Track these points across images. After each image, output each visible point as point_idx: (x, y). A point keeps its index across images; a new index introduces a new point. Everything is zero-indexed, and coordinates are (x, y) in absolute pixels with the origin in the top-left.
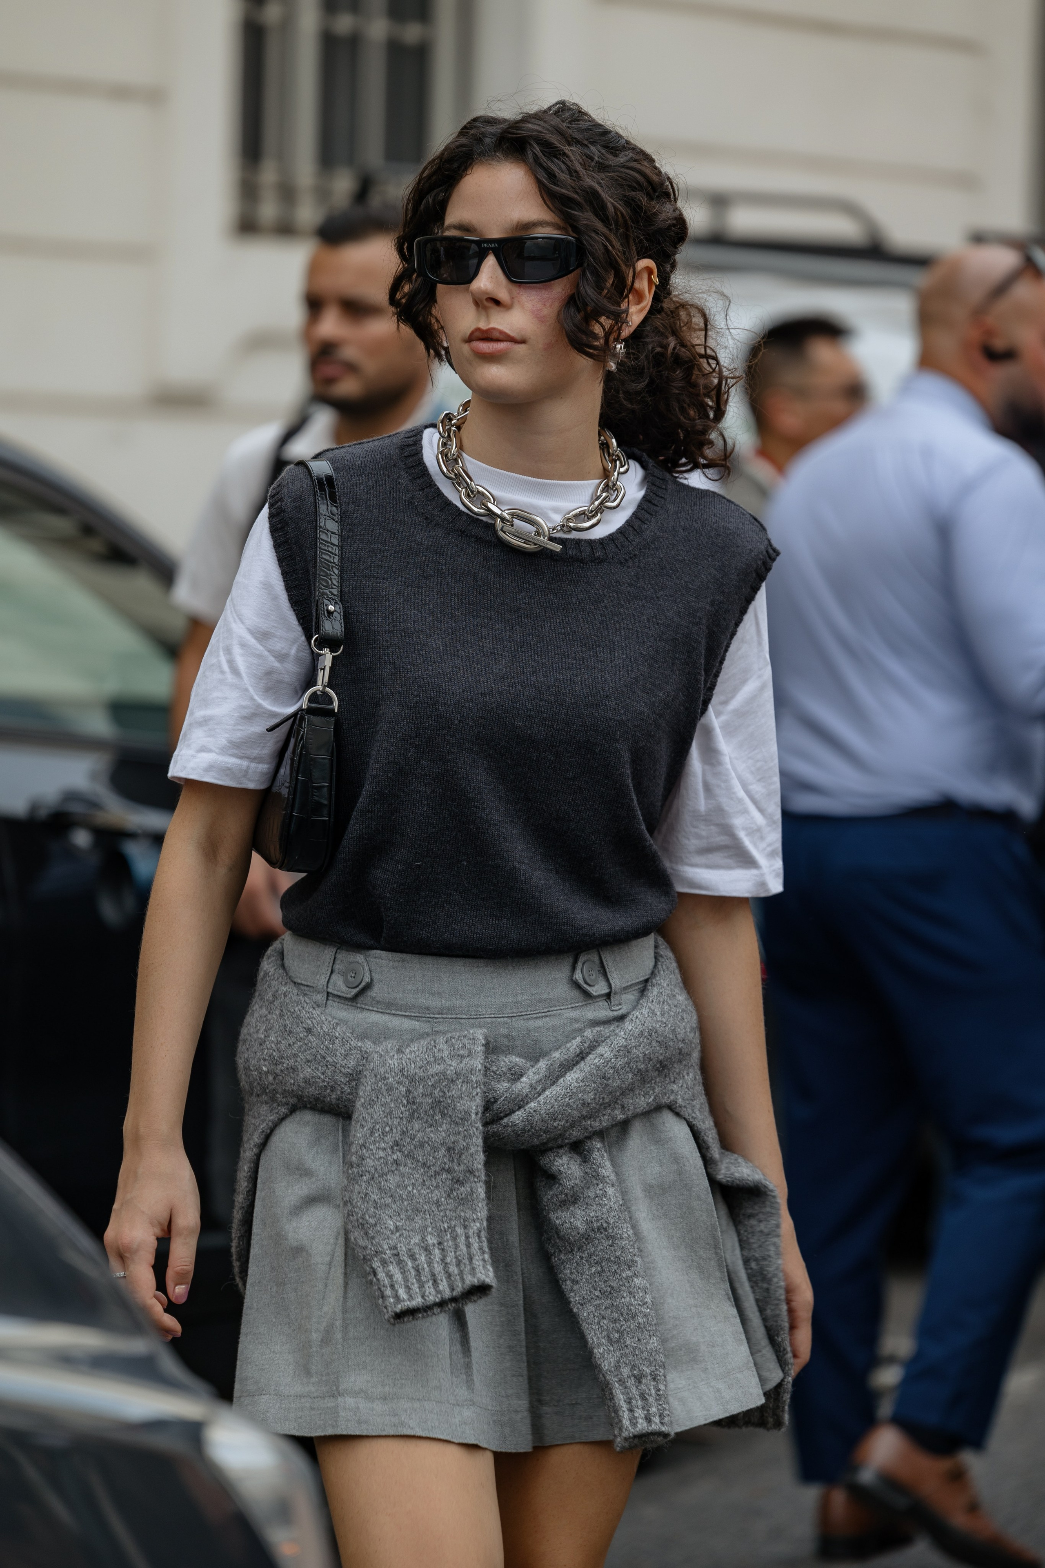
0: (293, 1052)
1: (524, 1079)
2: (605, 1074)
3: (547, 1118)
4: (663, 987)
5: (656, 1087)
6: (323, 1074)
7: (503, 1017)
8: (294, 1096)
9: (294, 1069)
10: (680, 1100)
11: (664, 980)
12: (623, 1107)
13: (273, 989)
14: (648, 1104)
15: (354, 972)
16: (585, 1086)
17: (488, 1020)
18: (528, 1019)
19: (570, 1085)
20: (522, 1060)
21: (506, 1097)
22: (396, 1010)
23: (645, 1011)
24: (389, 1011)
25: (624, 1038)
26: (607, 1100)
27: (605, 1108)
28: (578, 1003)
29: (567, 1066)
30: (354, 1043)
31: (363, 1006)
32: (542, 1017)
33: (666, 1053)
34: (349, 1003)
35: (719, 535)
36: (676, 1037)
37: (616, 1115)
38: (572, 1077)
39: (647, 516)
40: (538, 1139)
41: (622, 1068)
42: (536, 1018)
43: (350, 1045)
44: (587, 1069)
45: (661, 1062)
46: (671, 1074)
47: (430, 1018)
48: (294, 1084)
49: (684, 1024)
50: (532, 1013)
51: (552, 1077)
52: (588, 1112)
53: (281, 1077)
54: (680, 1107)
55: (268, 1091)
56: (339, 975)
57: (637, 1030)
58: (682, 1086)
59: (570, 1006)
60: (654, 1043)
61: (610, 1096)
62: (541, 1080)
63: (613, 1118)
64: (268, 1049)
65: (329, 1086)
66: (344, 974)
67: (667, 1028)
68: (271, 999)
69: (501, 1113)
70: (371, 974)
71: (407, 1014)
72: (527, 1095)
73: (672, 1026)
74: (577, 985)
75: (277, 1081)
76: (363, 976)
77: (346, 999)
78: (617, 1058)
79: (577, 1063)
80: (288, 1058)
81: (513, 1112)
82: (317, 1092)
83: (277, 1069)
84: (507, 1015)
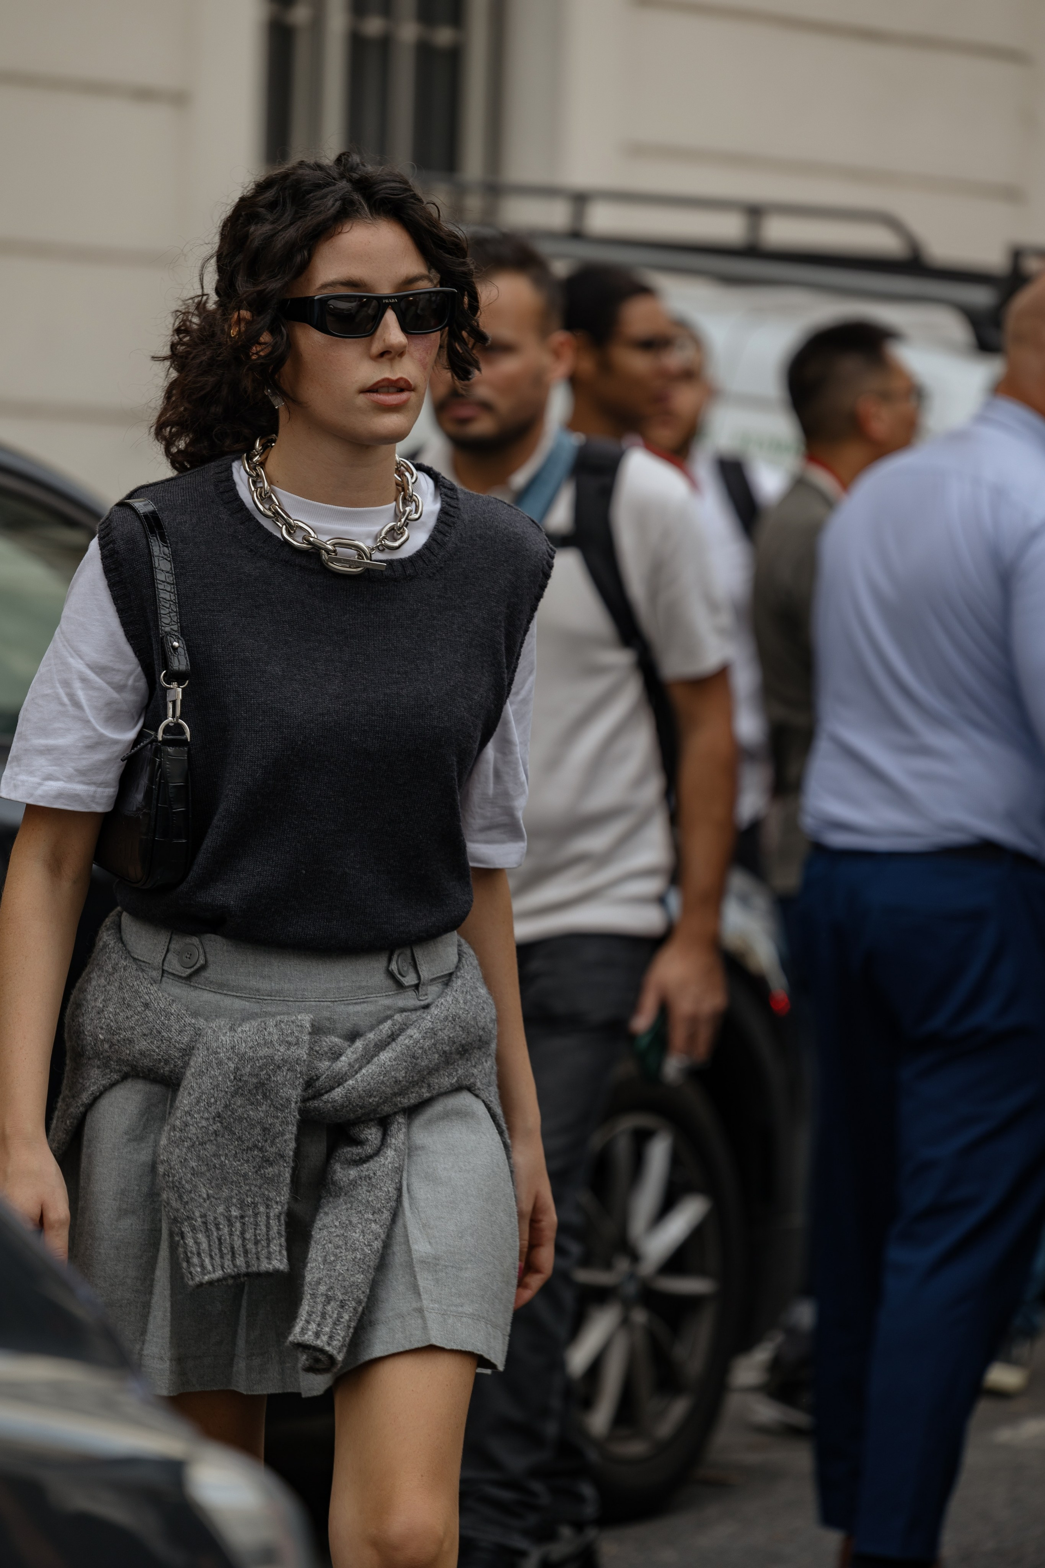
0: (130, 1024)
1: (343, 1058)
2: (414, 1053)
3: (364, 1095)
4: (467, 979)
5: (459, 1069)
6: (158, 1047)
7: (326, 1001)
8: (128, 1065)
9: (131, 1041)
10: (479, 1083)
11: (467, 973)
12: (429, 1086)
13: (113, 962)
14: (451, 1084)
15: (189, 953)
16: (397, 1064)
17: (313, 1003)
18: (348, 1004)
19: (384, 1064)
20: (341, 1040)
21: (328, 1075)
22: (228, 990)
23: (449, 999)
24: (220, 991)
25: (430, 1021)
26: (416, 1079)
27: (414, 1086)
28: (391, 991)
29: (381, 1046)
30: (188, 1020)
31: (197, 985)
32: (361, 1003)
33: (468, 1038)
34: (183, 981)
35: (510, 541)
36: (477, 1024)
37: (423, 1093)
38: (385, 1056)
39: (446, 528)
40: (354, 1114)
41: (429, 1049)
42: (356, 1003)
43: (185, 1021)
44: (398, 1049)
45: (463, 1046)
46: (472, 1059)
47: (260, 999)
48: (129, 1055)
49: (484, 1014)
50: (352, 998)
51: (368, 1057)
52: (399, 1089)
53: (117, 1047)
54: (479, 1089)
55: (101, 1057)
56: (174, 954)
57: (442, 1015)
58: (481, 1071)
59: (384, 994)
60: (458, 1028)
61: (418, 1075)
62: (358, 1059)
63: (420, 1095)
64: (105, 1018)
65: (163, 1059)
66: (179, 953)
67: (469, 1016)
68: (110, 970)
69: (322, 1089)
70: (205, 957)
71: (238, 995)
72: (346, 1073)
73: (473, 1014)
74: (391, 975)
75: (113, 1050)
76: (198, 958)
77: (180, 977)
78: (425, 1039)
79: (389, 1044)
80: (125, 1030)
81: (332, 1088)
82: (151, 1064)
83: (113, 1038)
84: (330, 1000)
